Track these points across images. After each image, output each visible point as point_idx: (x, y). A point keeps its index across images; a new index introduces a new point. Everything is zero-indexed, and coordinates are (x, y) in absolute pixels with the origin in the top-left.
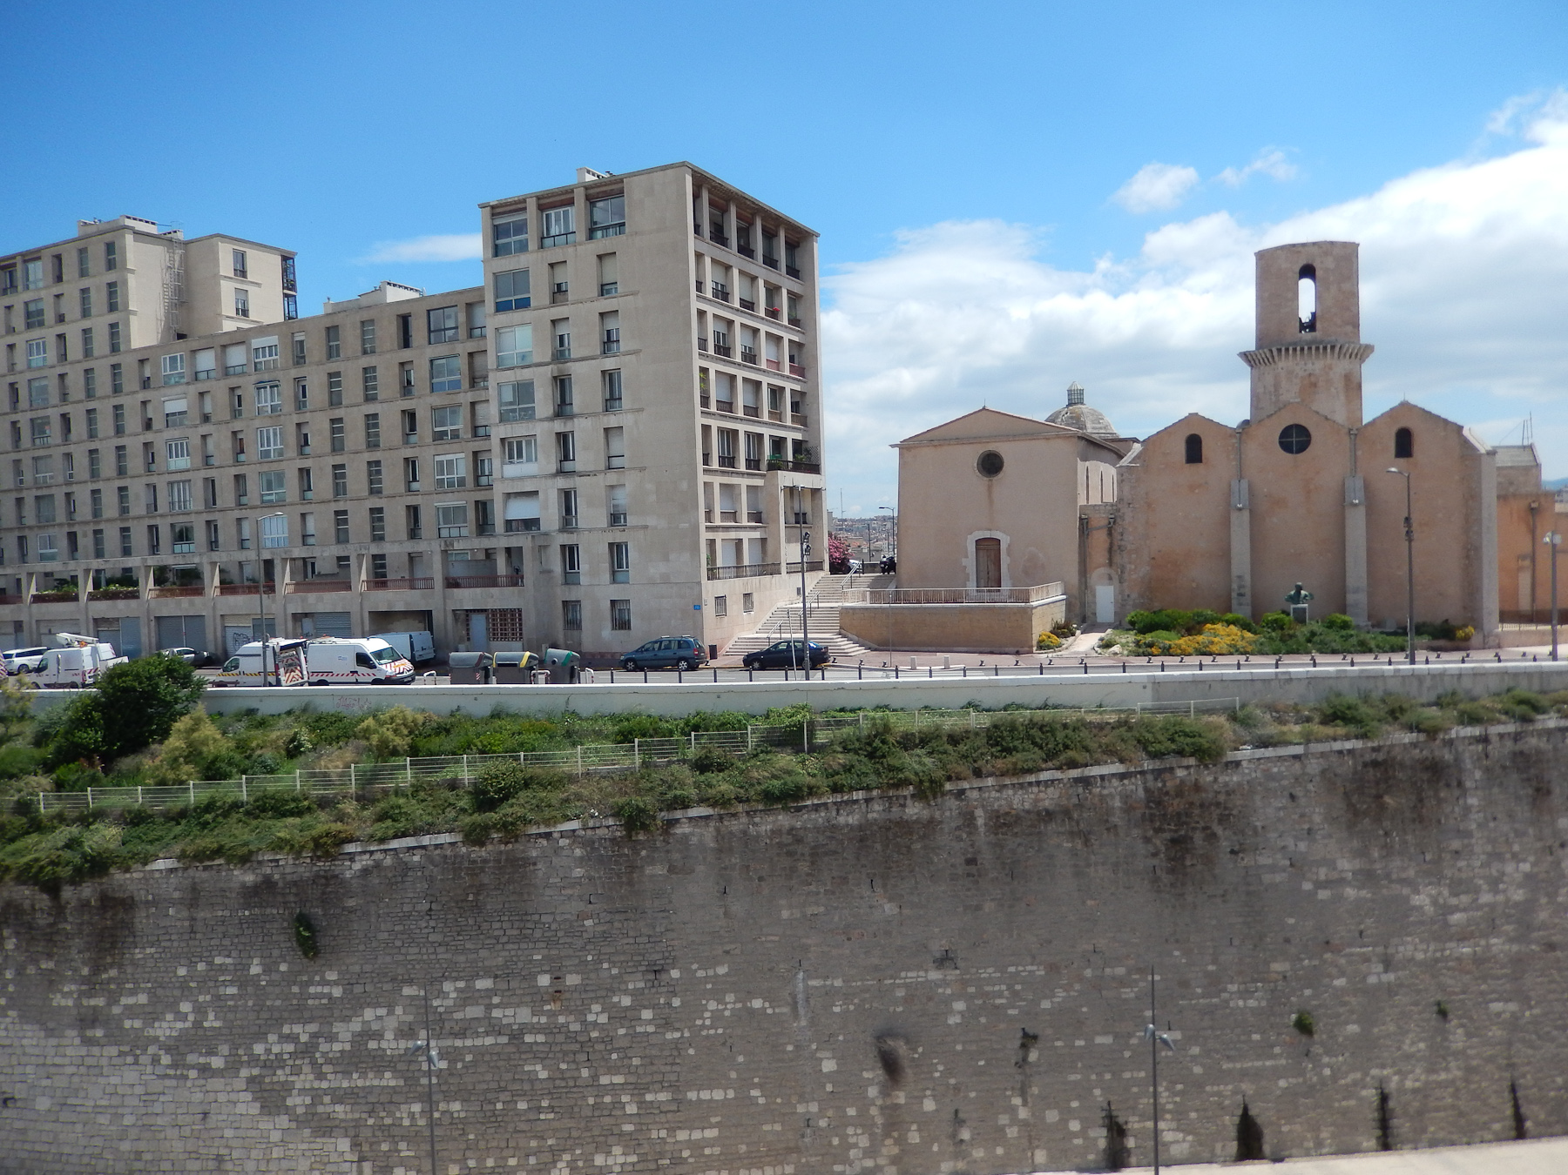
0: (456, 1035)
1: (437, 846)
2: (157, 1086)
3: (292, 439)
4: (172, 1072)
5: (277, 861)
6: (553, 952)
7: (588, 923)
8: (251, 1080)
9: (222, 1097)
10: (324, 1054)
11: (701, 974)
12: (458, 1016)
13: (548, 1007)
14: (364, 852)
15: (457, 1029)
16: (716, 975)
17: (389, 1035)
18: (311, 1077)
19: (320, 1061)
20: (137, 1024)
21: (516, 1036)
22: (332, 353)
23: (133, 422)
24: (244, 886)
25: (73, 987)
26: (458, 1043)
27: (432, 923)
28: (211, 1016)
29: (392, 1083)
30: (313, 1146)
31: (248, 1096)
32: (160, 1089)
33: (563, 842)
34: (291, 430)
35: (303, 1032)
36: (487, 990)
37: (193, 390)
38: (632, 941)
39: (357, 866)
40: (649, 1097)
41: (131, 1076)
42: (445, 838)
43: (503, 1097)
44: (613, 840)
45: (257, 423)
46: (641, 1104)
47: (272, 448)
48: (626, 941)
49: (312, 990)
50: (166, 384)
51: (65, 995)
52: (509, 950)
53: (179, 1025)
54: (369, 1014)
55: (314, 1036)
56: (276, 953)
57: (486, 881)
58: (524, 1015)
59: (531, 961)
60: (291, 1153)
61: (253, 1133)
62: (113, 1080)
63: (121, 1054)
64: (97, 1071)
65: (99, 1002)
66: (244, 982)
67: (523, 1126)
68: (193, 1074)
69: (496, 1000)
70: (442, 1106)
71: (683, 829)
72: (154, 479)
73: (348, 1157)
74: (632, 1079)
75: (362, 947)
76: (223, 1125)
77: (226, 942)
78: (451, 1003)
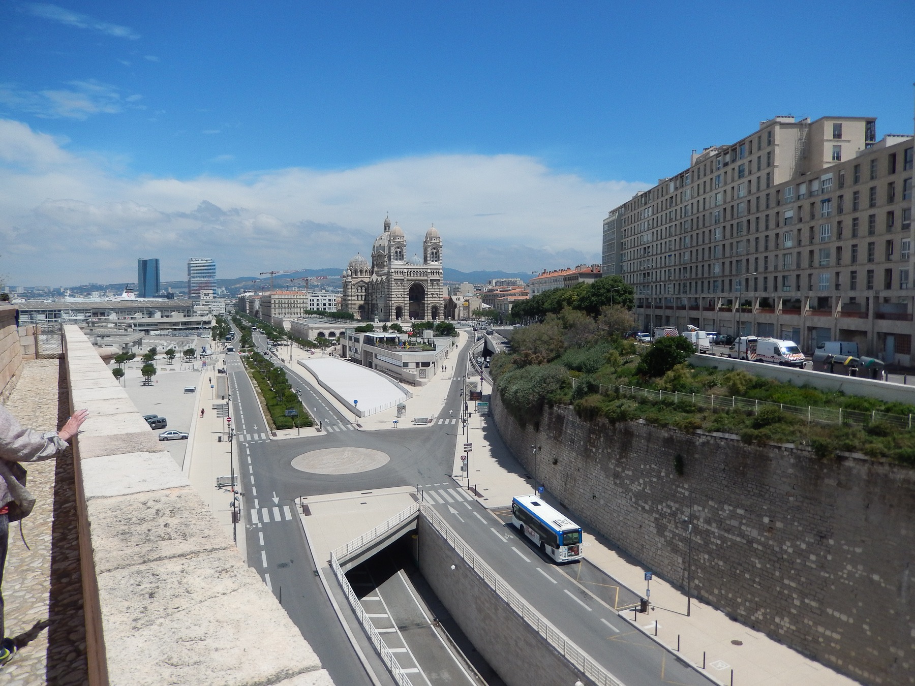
0: (726, 531)
1: (732, 440)
2: (631, 509)
3: (835, 231)
4: (634, 505)
5: (675, 430)
6: (773, 508)
7: (791, 499)
8: (656, 519)
9: (647, 522)
10: (679, 518)
11: (845, 547)
12: (728, 522)
13: (765, 534)
14: (704, 435)
15: (726, 528)
16: (854, 552)
17: (701, 520)
18: (674, 526)
19: (677, 521)
20: (628, 482)
21: (750, 542)
22: (856, 180)
23: (772, 224)
24: (664, 437)
25: (614, 462)
26: (726, 535)
27: (724, 476)
28: (648, 488)
29: (699, 541)
30: (670, 555)
31: (653, 525)
32: (630, 510)
33: (786, 453)
34: (835, 225)
35: (675, 506)
36: (741, 515)
37: (796, 205)
38: (811, 516)
39: (701, 440)
40: (807, 601)
41: (624, 502)
42: (734, 437)
43: (740, 568)
44: (810, 459)
45: (821, 222)
46: (802, 602)
47: (826, 235)
48: (808, 515)
49: (679, 489)
50: (786, 204)
51: (612, 464)
52: (753, 500)
53: (639, 488)
54: (696, 508)
55: (677, 509)
56: (670, 469)
57: (749, 462)
58: (754, 533)
59: (762, 508)
60: (663, 554)
61: (653, 541)
62: (620, 501)
63: (622, 492)
64: (615, 496)
65: (619, 470)
66: (659, 478)
67: (746, 586)
68: (640, 509)
69: (744, 521)
70: (716, 560)
71: (849, 464)
72: (778, 252)
73: (680, 566)
74: (800, 588)
75: (697, 477)
76: (645, 533)
77: (656, 459)
78: (726, 515)
